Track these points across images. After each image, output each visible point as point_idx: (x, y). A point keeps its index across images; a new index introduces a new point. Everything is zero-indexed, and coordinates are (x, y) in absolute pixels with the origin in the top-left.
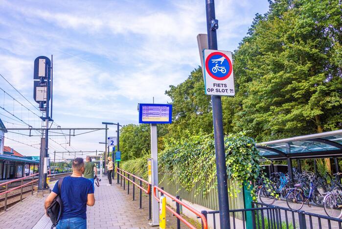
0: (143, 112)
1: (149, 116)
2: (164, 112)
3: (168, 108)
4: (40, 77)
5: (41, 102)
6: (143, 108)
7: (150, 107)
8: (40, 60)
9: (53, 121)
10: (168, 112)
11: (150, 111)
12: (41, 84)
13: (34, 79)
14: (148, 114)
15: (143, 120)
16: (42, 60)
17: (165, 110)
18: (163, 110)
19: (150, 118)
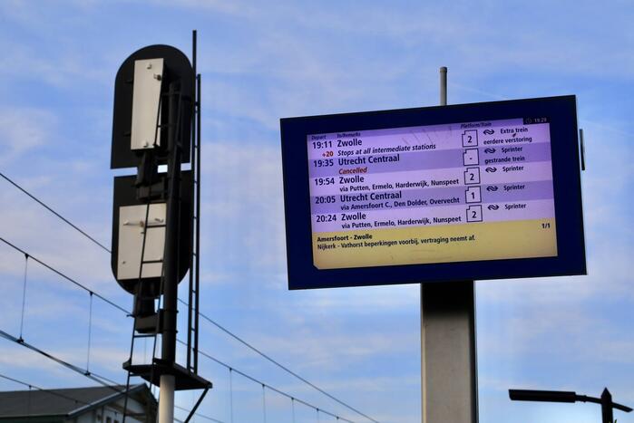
0: (316, 190)
1: (372, 215)
2: (500, 177)
3: (540, 133)
4: (139, 152)
5: (139, 287)
6: (315, 152)
7: (373, 142)
8: (140, 66)
9: (207, 386)
10: (540, 171)
11: (374, 179)
12: (143, 192)
13: (114, 165)
14: (358, 203)
15: (324, 259)
16: (147, 63)
17: (513, 156)
18: (490, 157)
19: (379, 234)
